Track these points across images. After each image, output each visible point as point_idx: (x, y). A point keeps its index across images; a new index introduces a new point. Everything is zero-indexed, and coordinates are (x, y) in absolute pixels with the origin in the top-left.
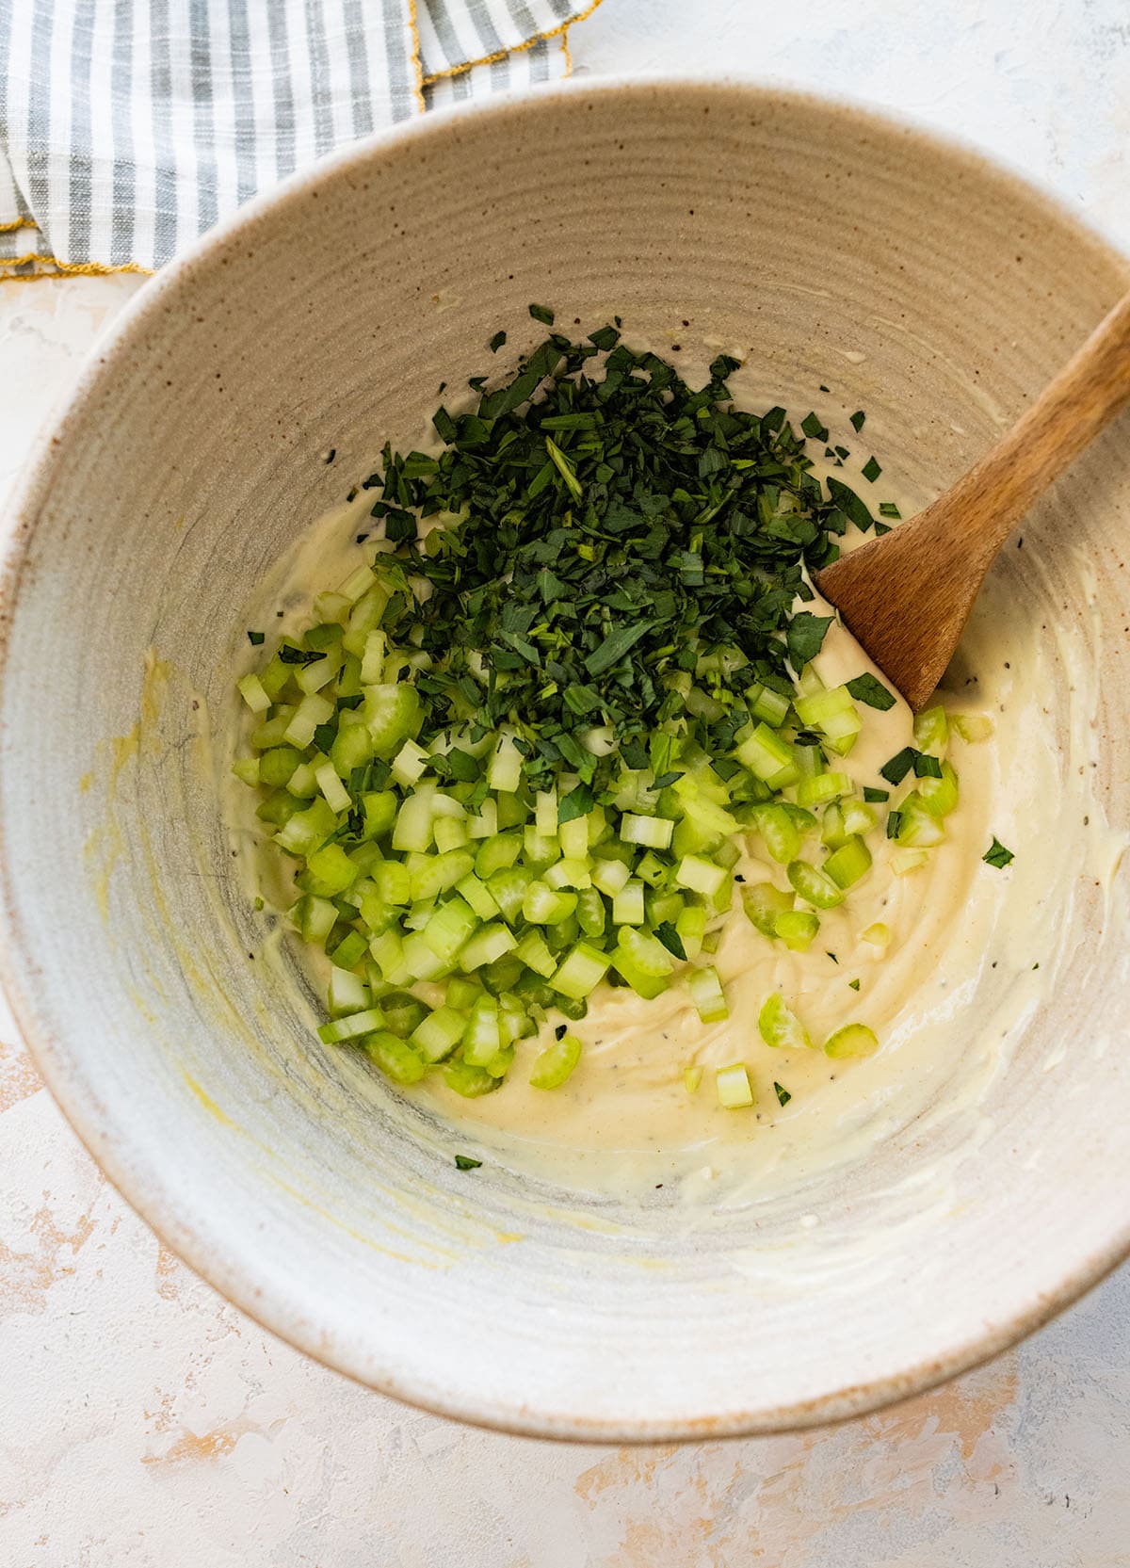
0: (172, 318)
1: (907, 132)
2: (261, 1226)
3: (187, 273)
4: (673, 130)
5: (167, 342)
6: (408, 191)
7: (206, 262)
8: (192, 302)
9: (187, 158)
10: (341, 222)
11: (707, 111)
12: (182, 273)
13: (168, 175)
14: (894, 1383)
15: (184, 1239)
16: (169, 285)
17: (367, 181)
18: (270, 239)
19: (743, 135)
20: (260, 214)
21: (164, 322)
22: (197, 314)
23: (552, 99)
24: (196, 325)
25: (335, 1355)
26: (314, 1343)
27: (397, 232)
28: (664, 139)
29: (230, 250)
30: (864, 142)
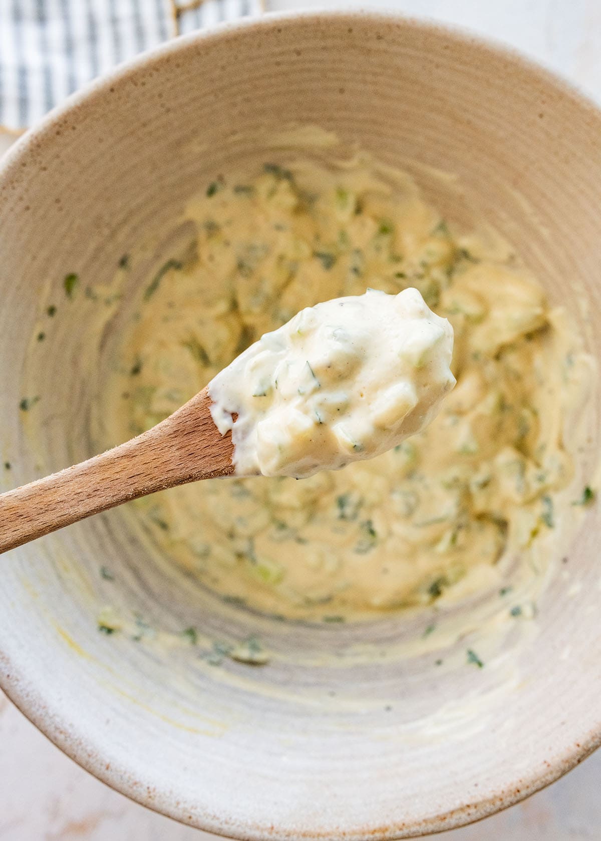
0: (26, 169)
1: (473, 41)
2: (108, 722)
3: (35, 142)
4: (329, 43)
5: (24, 184)
6: (169, 85)
7: (46, 135)
8: (39, 159)
9: (34, 60)
10: (129, 105)
11: (350, 31)
12: (31, 142)
13: (23, 72)
14: (492, 801)
15: (61, 737)
16: (24, 149)
17: (143, 80)
18: (85, 118)
19: (374, 45)
20: (78, 103)
21: (22, 172)
22: (43, 165)
23: (255, 26)
24: (43, 173)
25: (156, 803)
26: (143, 795)
27: (163, 110)
28: (324, 48)
29: (61, 126)
30: (447, 48)
